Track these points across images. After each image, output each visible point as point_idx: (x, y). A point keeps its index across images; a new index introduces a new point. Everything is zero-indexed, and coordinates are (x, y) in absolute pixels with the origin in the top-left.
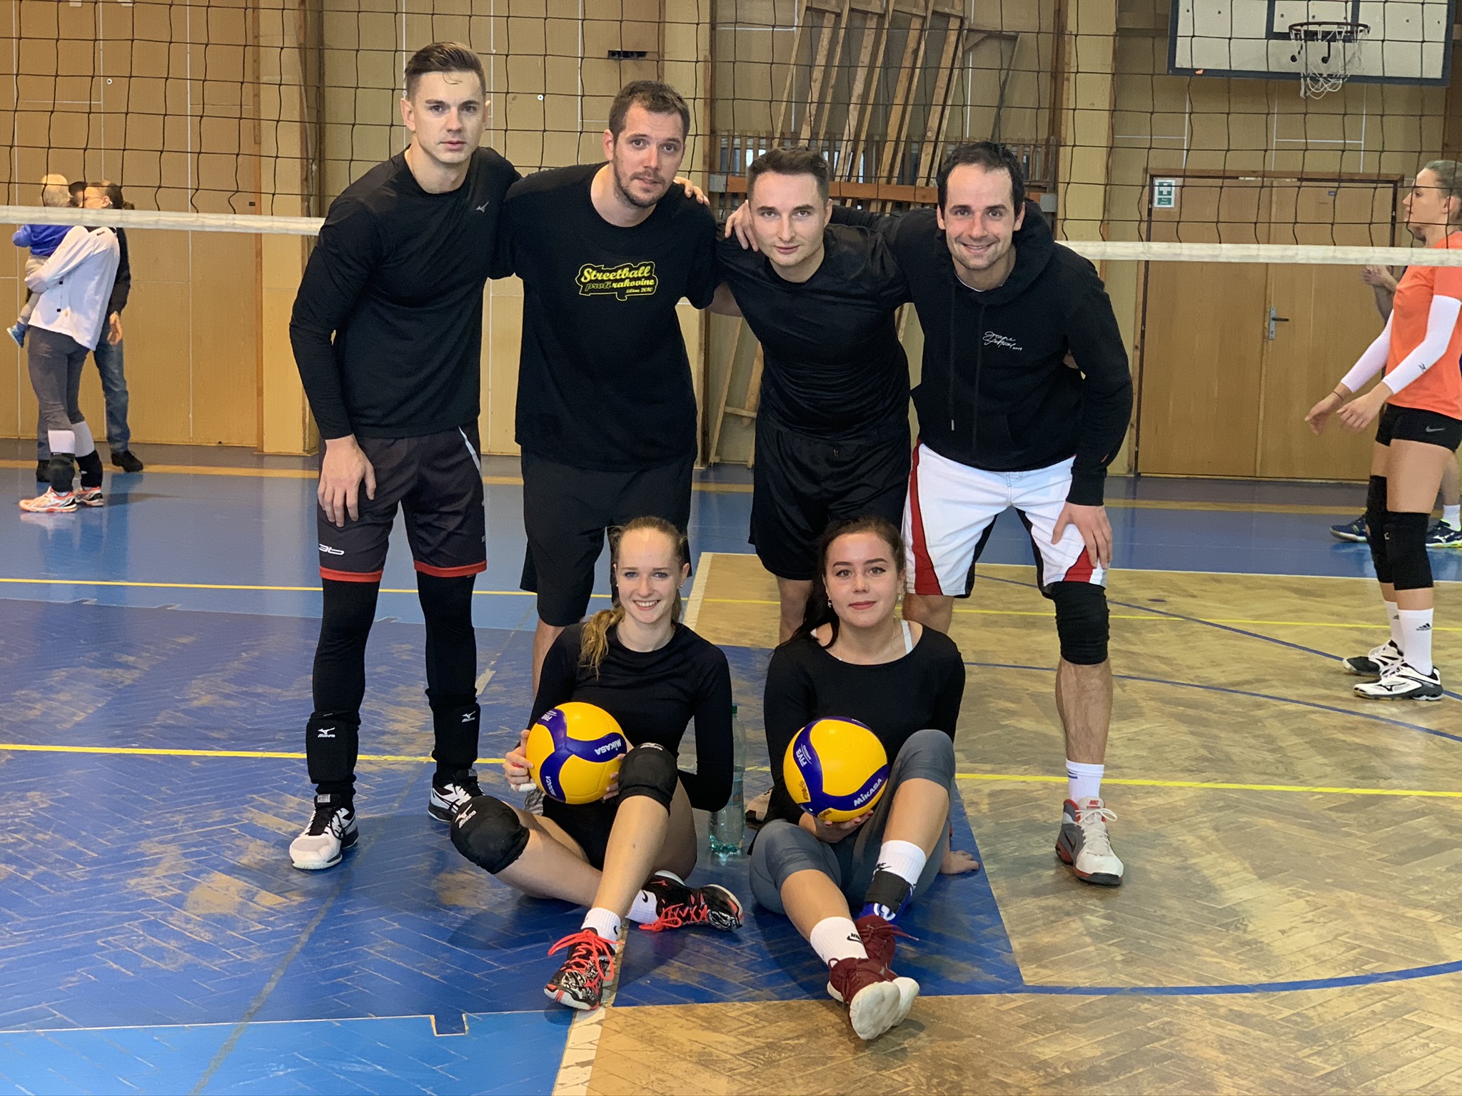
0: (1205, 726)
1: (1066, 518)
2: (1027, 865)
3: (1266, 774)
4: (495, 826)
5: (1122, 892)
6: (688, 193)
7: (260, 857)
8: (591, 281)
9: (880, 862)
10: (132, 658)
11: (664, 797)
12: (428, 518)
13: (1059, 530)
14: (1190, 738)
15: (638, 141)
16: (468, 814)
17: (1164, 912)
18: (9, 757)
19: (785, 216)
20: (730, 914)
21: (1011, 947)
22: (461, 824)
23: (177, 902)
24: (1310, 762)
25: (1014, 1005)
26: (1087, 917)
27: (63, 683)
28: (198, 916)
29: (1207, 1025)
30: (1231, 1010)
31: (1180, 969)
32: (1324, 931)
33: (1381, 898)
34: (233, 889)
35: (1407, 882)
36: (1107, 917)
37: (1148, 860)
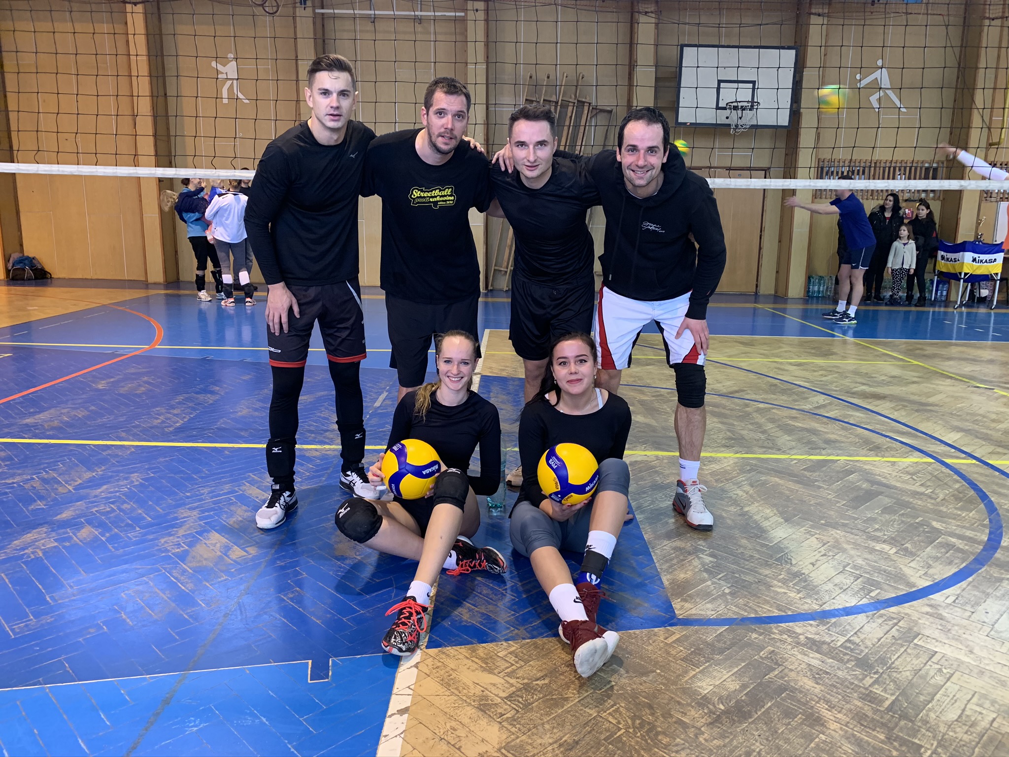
0: (726, 418)
1: (685, 326)
2: (657, 515)
3: (767, 449)
4: (361, 517)
5: (714, 534)
6: (472, 145)
7: (240, 519)
8: (417, 197)
9: (588, 544)
10: (218, 388)
11: (459, 502)
12: (331, 331)
13: (680, 332)
14: (720, 425)
15: (441, 113)
16: (345, 509)
17: (741, 550)
18: (133, 450)
19: (531, 146)
20: (500, 567)
21: (662, 583)
22: (341, 515)
23: (183, 557)
24: (784, 439)
25: (674, 639)
26: (701, 556)
27: (179, 403)
28: (191, 569)
29: (796, 653)
30: (806, 638)
31: (765, 600)
32: (835, 563)
33: (856, 535)
34: (218, 545)
35: (864, 522)
36: (711, 555)
37: (724, 510)
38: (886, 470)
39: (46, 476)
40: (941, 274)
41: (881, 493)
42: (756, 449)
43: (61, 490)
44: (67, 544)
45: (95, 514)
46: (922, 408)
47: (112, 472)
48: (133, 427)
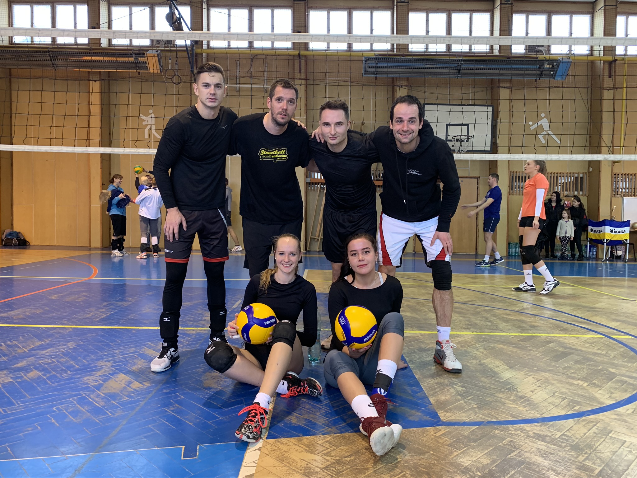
1: (436, 237)
2: (423, 365)
3: (493, 330)
4: (222, 353)
5: (463, 374)
6: (298, 124)
7: (140, 367)
8: (264, 155)
9: (378, 369)
10: (130, 299)
11: (290, 342)
12: (207, 241)
13: (433, 241)
14: (461, 318)
15: (280, 99)
16: (211, 348)
17: (482, 384)
18: (71, 330)
19: (333, 126)
20: (317, 390)
21: (430, 402)
22: (208, 352)
23: (98, 387)
24: (503, 325)
25: (441, 433)
26: (455, 387)
27: (105, 306)
28: (103, 394)
29: (528, 442)
30: (534, 433)
31: (502, 411)
32: (547, 391)
33: (559, 376)
34: (124, 381)
35: (564, 369)
36: (462, 386)
37: (468, 362)
38: (574, 341)
39: (10, 344)
40: (592, 240)
41: (572, 353)
42: (486, 330)
43: (19, 351)
44: (19, 380)
45: (40, 364)
46: (590, 309)
47: (56, 341)
48: (73, 318)
